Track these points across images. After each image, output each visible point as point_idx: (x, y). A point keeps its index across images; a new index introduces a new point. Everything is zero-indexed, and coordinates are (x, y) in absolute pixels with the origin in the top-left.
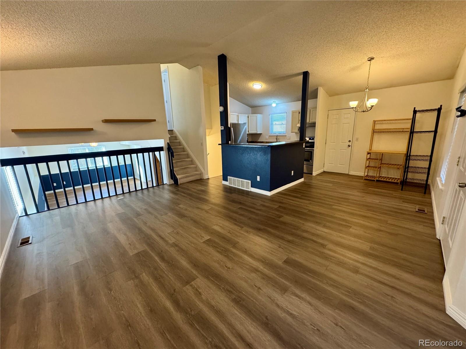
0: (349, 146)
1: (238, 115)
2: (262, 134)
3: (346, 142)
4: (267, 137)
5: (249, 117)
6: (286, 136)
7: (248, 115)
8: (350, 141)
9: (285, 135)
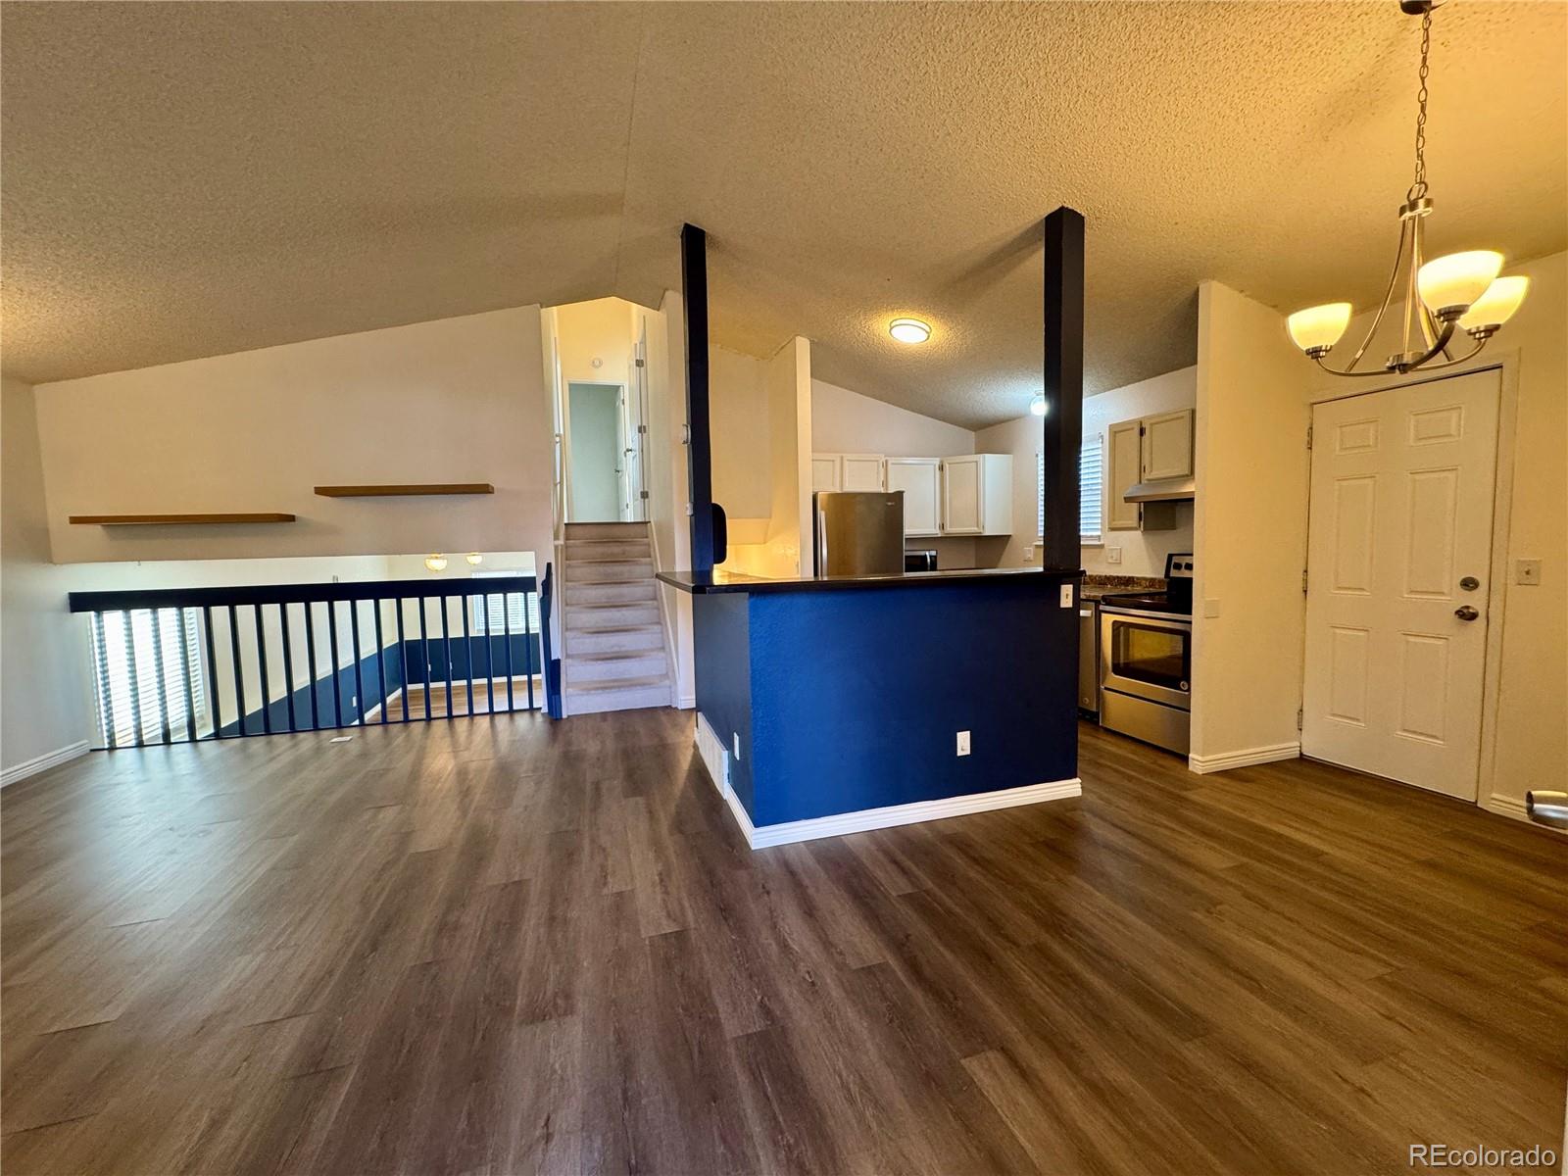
0: (1466, 615)
1: (886, 461)
2: (1010, 536)
3: (1446, 591)
4: (1029, 550)
5: (947, 467)
6: (1102, 546)
7: (942, 462)
8: (1469, 584)
9: (1099, 543)
